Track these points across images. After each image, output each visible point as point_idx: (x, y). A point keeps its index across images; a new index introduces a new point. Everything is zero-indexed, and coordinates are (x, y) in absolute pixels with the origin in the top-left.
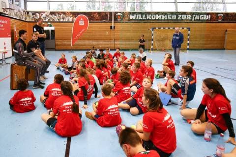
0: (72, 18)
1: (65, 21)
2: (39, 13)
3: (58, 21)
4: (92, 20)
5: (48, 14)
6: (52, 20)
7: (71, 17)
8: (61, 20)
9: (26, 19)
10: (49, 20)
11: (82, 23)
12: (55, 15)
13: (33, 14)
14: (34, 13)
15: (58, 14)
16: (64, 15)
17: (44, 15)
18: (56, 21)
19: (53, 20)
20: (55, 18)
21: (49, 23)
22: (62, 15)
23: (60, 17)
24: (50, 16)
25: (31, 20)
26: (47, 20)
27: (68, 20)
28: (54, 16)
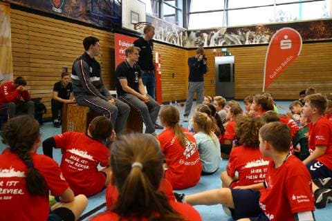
0: (268, 37)
1: (254, 43)
2: (207, 31)
3: (241, 44)
4: (312, 37)
5: (223, 34)
6: (229, 44)
7: (266, 34)
8: (247, 43)
9: (184, 43)
10: (225, 43)
11: (286, 44)
12: (237, 34)
13: (197, 36)
14: (199, 33)
15: (242, 31)
16: (253, 34)
17: (216, 35)
18: (236, 44)
19: (232, 42)
20: (236, 39)
21: (224, 50)
22: (248, 33)
23: (244, 36)
24: (227, 36)
25: (193, 46)
26: (220, 45)
27: (261, 41)
28: (234, 35)
